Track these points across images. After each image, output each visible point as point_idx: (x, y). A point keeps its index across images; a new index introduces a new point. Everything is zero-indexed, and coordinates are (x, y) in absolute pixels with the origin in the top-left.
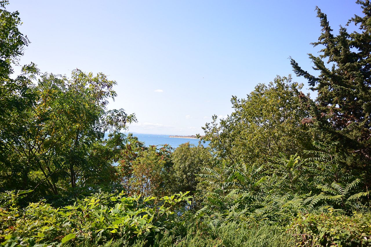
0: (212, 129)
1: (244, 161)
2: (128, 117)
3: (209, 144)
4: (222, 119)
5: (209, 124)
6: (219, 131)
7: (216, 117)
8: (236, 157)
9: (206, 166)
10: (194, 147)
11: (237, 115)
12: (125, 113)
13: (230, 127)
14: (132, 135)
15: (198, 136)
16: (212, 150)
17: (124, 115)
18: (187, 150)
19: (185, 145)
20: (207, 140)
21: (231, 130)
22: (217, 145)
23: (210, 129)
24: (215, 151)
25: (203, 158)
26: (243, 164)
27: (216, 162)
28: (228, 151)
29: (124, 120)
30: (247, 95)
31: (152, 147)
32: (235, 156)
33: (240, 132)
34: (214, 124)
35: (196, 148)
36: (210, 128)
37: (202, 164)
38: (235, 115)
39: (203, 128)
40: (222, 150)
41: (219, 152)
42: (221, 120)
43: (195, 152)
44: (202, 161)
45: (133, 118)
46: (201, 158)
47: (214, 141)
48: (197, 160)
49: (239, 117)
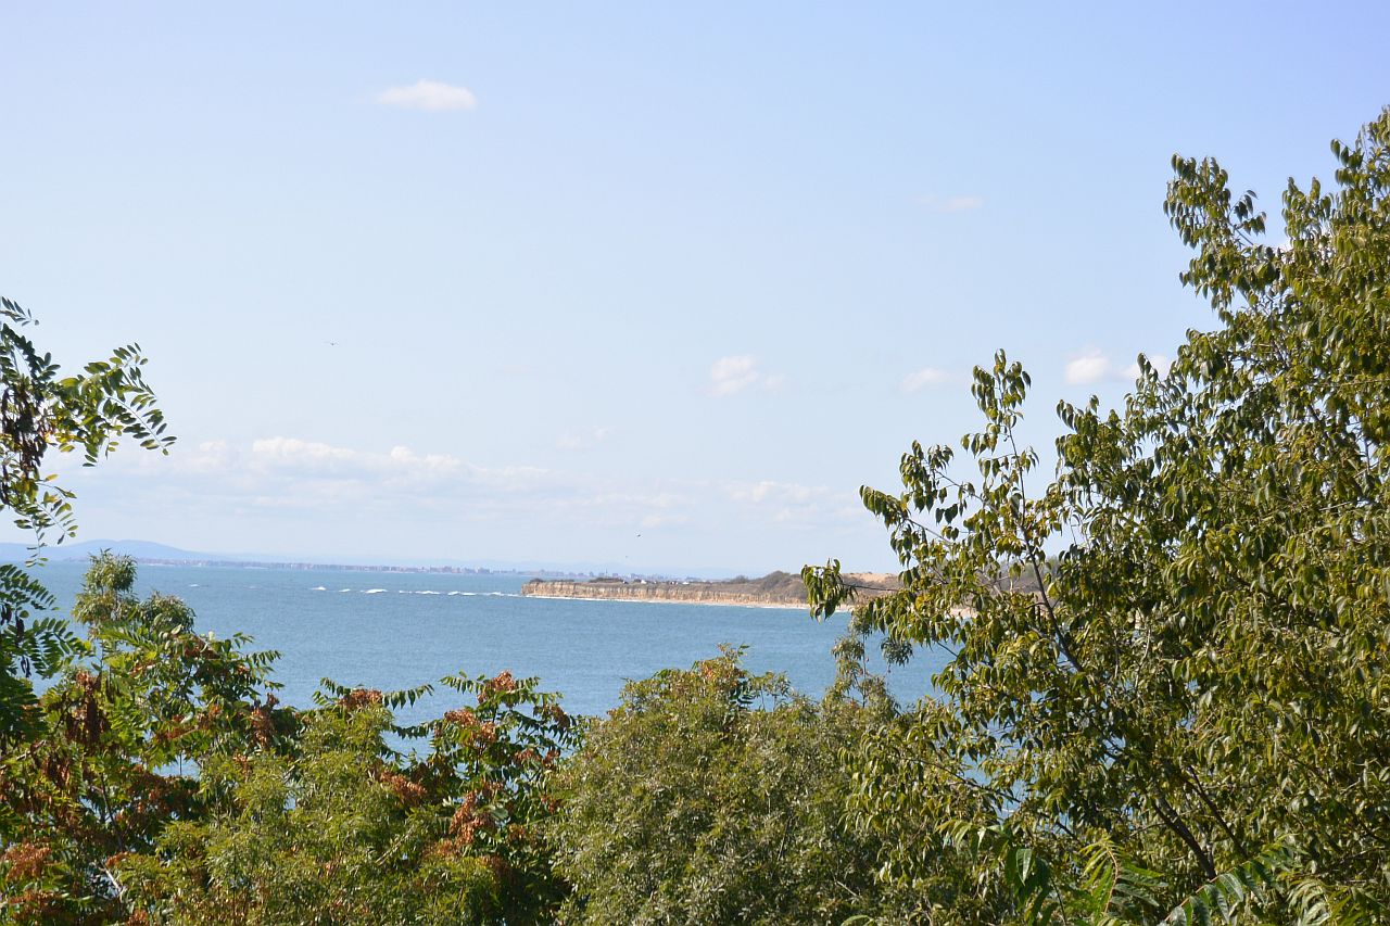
0: (974, 507)
1: (1316, 856)
2: (63, 393)
3: (947, 679)
4: (1081, 405)
5: (942, 457)
6: (1054, 534)
7: (1018, 379)
8: (1231, 817)
9: (911, 908)
10: (789, 701)
11: (1237, 364)
12: (27, 348)
13: (1160, 487)
14: (123, 579)
15: (828, 588)
16: (970, 738)
17: (22, 367)
18: (711, 737)
19: (687, 686)
20: (924, 633)
21: (1180, 521)
22: (1032, 685)
23: (951, 514)
24: (1010, 752)
25: (879, 819)
26: (1305, 885)
27: (1012, 864)
28: (1146, 745)
29: (25, 423)
30: (1336, 146)
31: (354, 700)
32: (1228, 797)
33: (1272, 542)
34: (1002, 450)
35: (808, 714)
36: (947, 504)
37: (875, 890)
38: (1218, 364)
39: (879, 504)
40: (1087, 734)
41: (1055, 761)
42: (1065, 412)
43: (799, 765)
44: (868, 855)
45: (115, 399)
46: (863, 828)
47: (999, 635)
48: (815, 841)
49: (1260, 379)
